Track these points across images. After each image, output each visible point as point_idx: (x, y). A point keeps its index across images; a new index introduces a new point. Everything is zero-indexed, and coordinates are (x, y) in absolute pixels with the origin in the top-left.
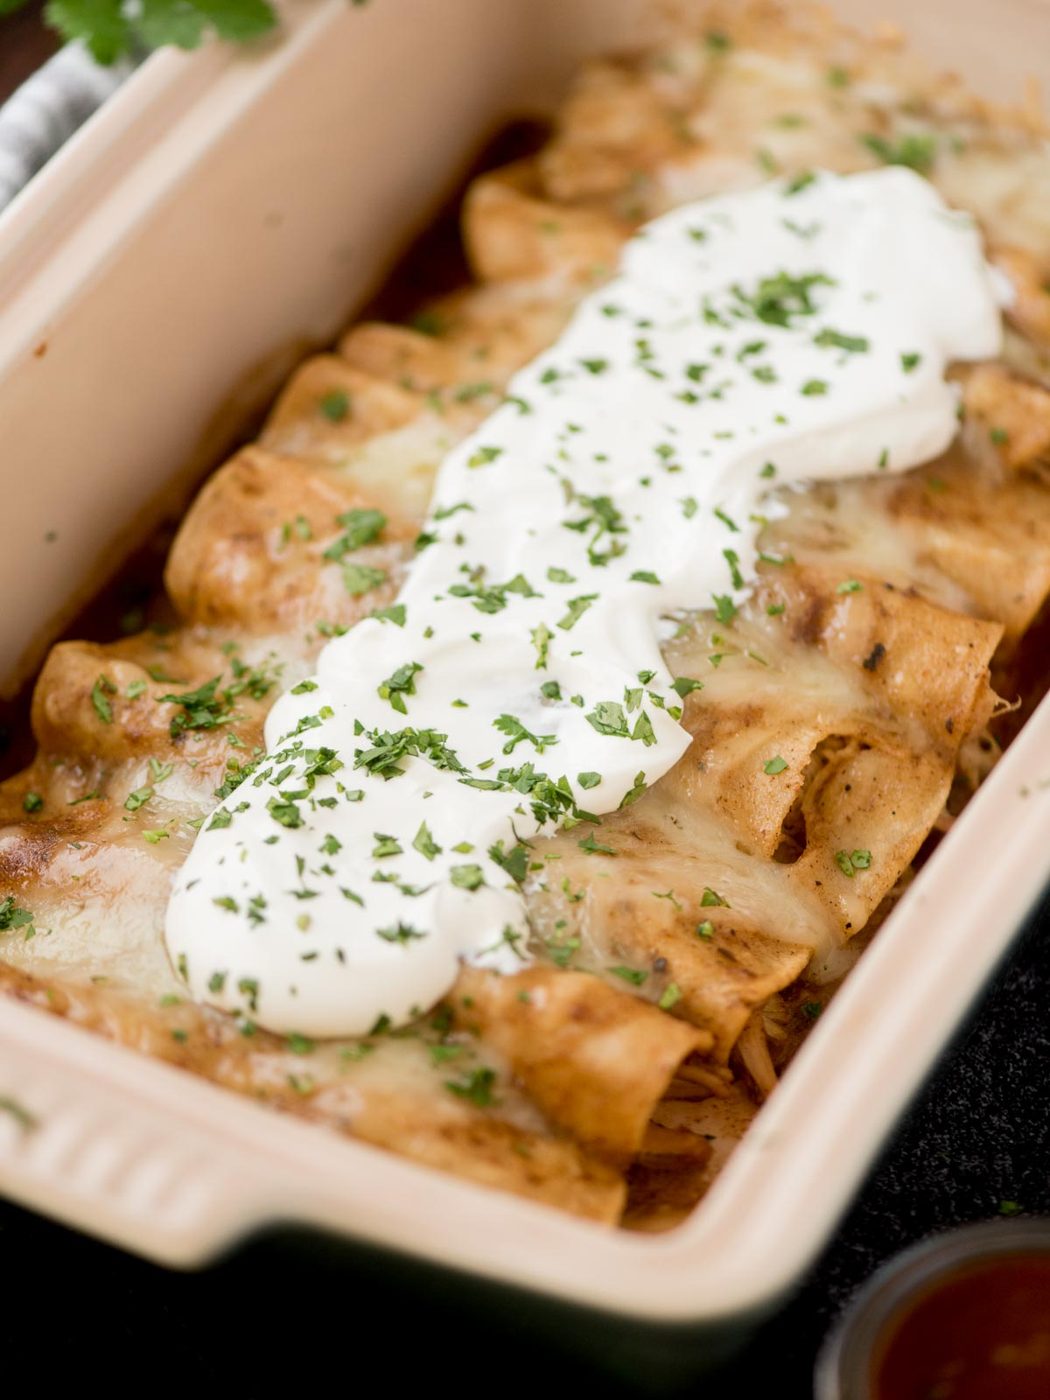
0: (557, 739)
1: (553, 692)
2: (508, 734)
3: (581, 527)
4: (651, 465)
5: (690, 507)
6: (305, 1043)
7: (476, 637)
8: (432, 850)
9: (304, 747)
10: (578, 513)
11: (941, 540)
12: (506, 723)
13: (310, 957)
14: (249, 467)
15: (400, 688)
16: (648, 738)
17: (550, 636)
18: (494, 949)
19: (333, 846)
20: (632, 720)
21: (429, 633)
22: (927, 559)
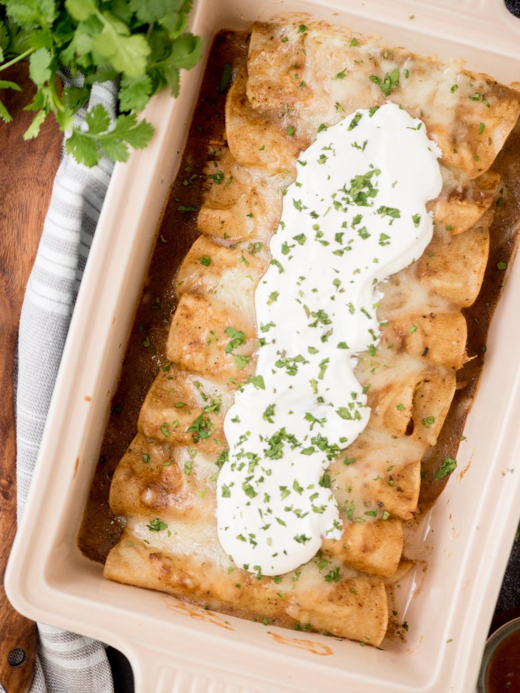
0: (326, 419)
1: (321, 400)
2: (310, 421)
3: (315, 325)
4: (333, 290)
5: (352, 310)
6: (278, 578)
7: (291, 387)
8: (300, 490)
9: (245, 452)
10: (312, 320)
11: (436, 282)
12: (309, 417)
13: (275, 555)
14: (185, 307)
15: (269, 413)
16: (358, 417)
17: (317, 383)
18: (331, 530)
19: (268, 498)
20: (352, 413)
21: (275, 391)
22: (433, 293)
